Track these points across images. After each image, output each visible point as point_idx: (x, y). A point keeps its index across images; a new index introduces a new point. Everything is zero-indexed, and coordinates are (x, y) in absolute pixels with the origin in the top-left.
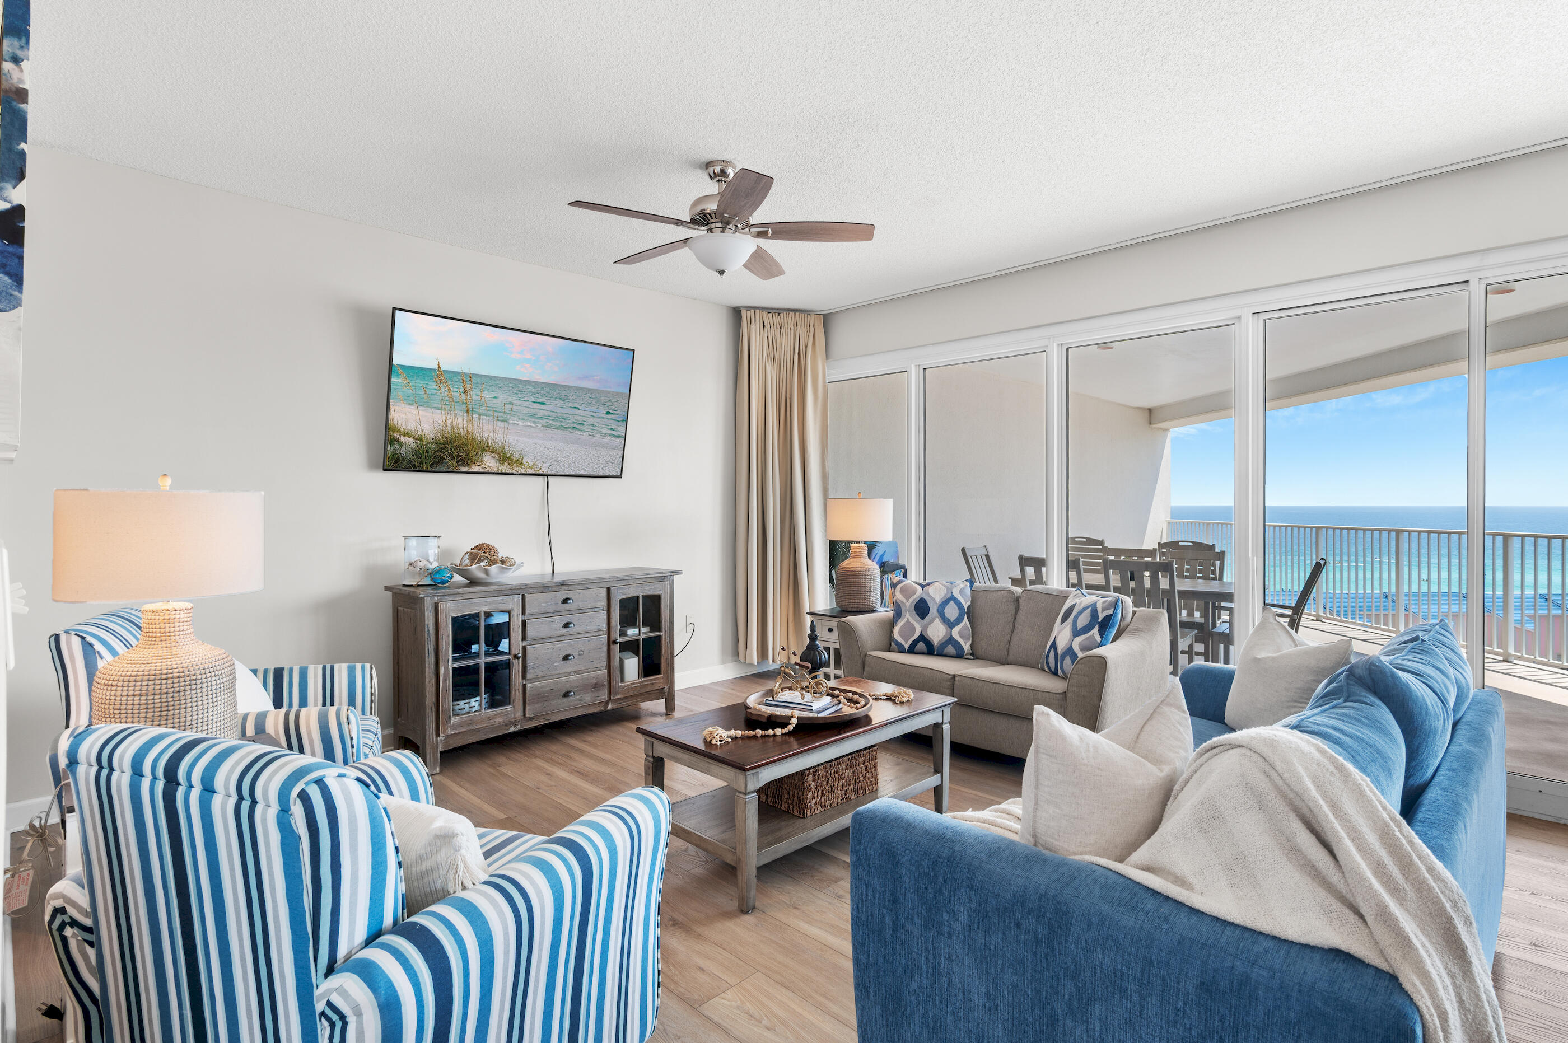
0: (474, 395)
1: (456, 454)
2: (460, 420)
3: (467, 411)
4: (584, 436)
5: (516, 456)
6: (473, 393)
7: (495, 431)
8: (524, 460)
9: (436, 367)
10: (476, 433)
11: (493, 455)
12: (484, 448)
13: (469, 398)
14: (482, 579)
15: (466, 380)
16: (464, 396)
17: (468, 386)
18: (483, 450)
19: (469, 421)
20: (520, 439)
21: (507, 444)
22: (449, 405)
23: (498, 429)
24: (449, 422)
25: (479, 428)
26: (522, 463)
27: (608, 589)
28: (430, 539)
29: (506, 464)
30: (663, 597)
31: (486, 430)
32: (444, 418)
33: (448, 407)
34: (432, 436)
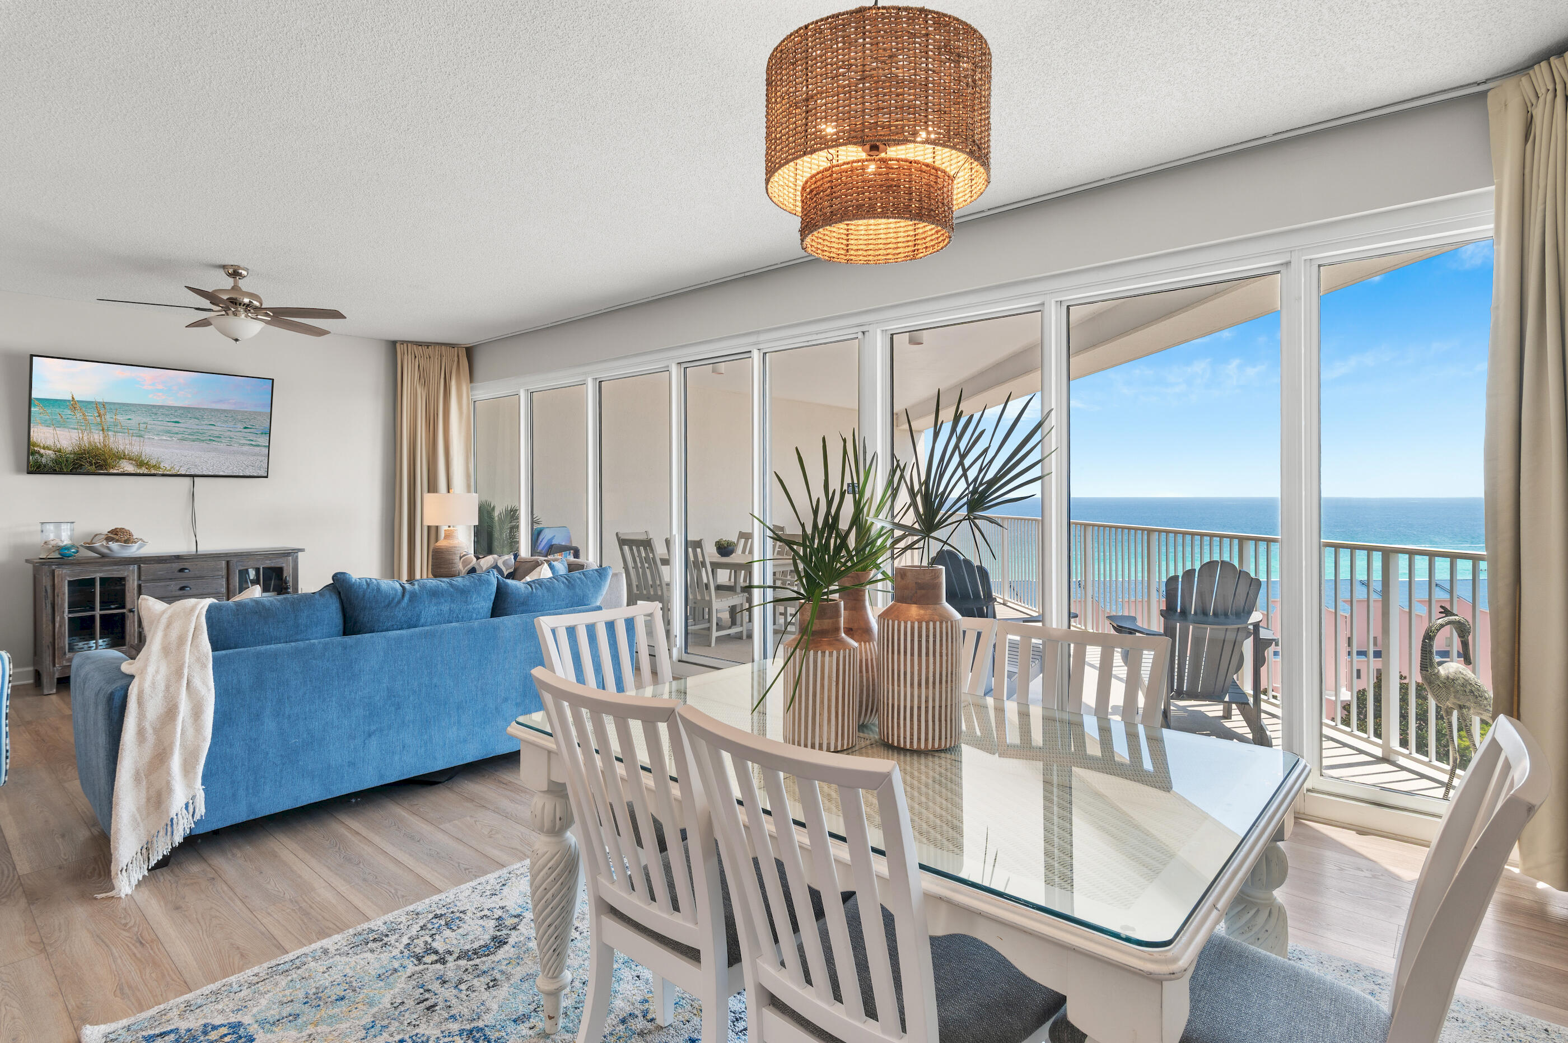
0: (109, 418)
1: (94, 461)
2: (96, 437)
3: (103, 430)
4: (222, 446)
5: (153, 462)
6: (108, 417)
7: (131, 444)
8: (162, 466)
9: (71, 398)
10: (112, 446)
11: (131, 461)
12: (120, 456)
13: (103, 420)
14: (107, 553)
15: (100, 408)
16: (98, 419)
17: (102, 412)
18: (120, 458)
19: (105, 437)
20: (155, 449)
21: (144, 454)
22: (85, 425)
23: (133, 442)
24: (85, 438)
25: (114, 442)
26: (159, 468)
27: (228, 563)
28: (62, 524)
29: (143, 468)
30: (285, 569)
31: (120, 442)
32: (81, 436)
33: (84, 428)
34: (70, 449)
